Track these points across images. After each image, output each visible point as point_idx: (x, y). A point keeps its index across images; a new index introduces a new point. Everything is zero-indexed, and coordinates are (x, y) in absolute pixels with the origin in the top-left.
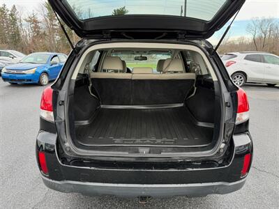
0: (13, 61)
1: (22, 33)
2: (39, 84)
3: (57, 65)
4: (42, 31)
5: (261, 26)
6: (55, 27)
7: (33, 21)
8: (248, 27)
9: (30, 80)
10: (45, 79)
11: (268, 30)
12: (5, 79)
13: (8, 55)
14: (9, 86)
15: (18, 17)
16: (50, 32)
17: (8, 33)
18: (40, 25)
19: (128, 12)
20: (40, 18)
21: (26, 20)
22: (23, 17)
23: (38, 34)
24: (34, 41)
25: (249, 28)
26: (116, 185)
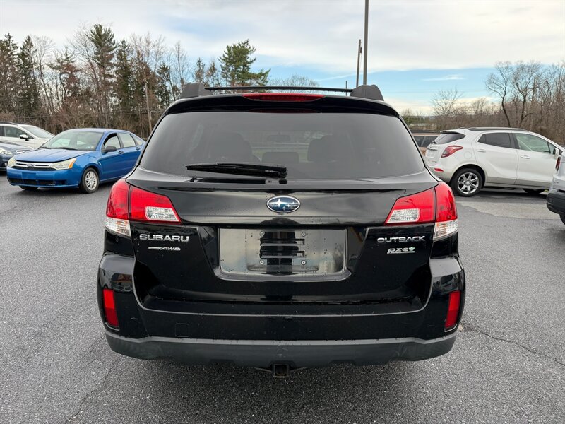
0: (27, 145)
1: (43, 92)
2: (81, 190)
3: (116, 153)
4: (83, 87)
5: (516, 79)
6: (110, 80)
7: (66, 67)
8: (490, 82)
9: (63, 182)
10: (92, 181)
11: (531, 86)
12: (14, 180)
13: (17, 133)
14: (21, 194)
15: (35, 59)
16: (99, 90)
17: (15, 92)
18: (78, 75)
19: (254, 50)
20: (80, 62)
21: (51, 66)
22: (45, 60)
23: (74, 94)
24: (65, 107)
25: (492, 82)
26: (234, 342)
